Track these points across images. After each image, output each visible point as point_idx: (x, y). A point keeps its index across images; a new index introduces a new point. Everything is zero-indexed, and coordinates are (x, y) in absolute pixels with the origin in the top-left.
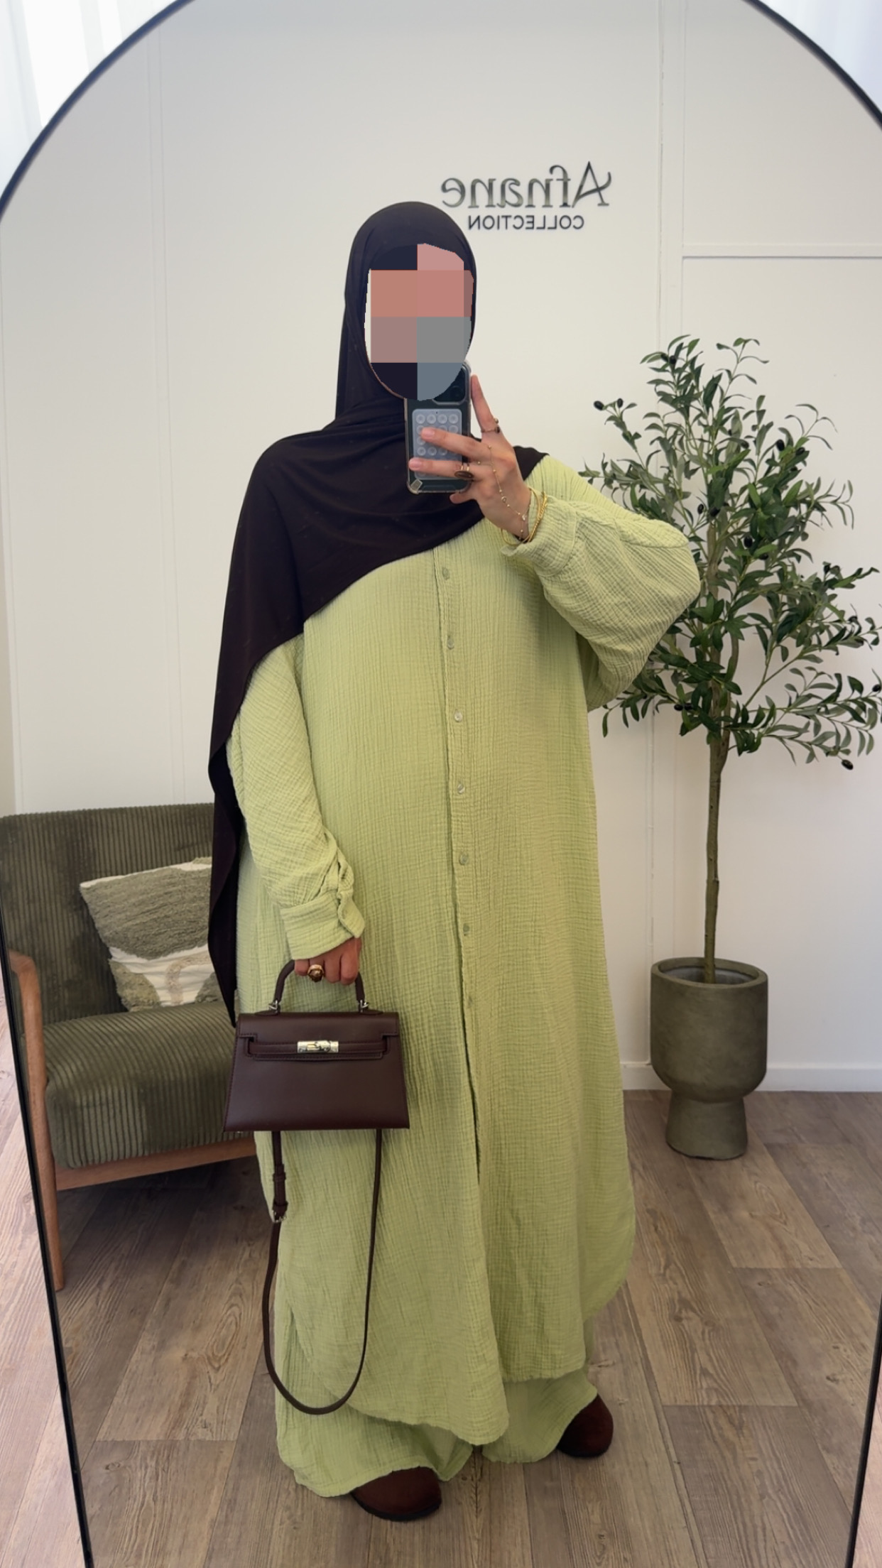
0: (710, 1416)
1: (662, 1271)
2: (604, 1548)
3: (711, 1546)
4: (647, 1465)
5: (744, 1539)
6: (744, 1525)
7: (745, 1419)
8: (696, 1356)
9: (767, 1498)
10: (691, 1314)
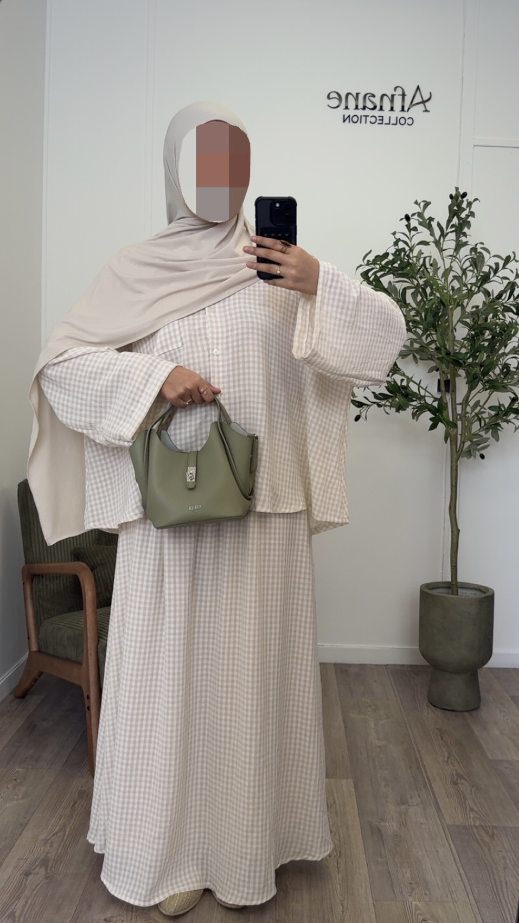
0: (475, 831)
5: (494, 886)
7: (495, 831)
8: (467, 802)
9: (508, 869)
10: (464, 782)
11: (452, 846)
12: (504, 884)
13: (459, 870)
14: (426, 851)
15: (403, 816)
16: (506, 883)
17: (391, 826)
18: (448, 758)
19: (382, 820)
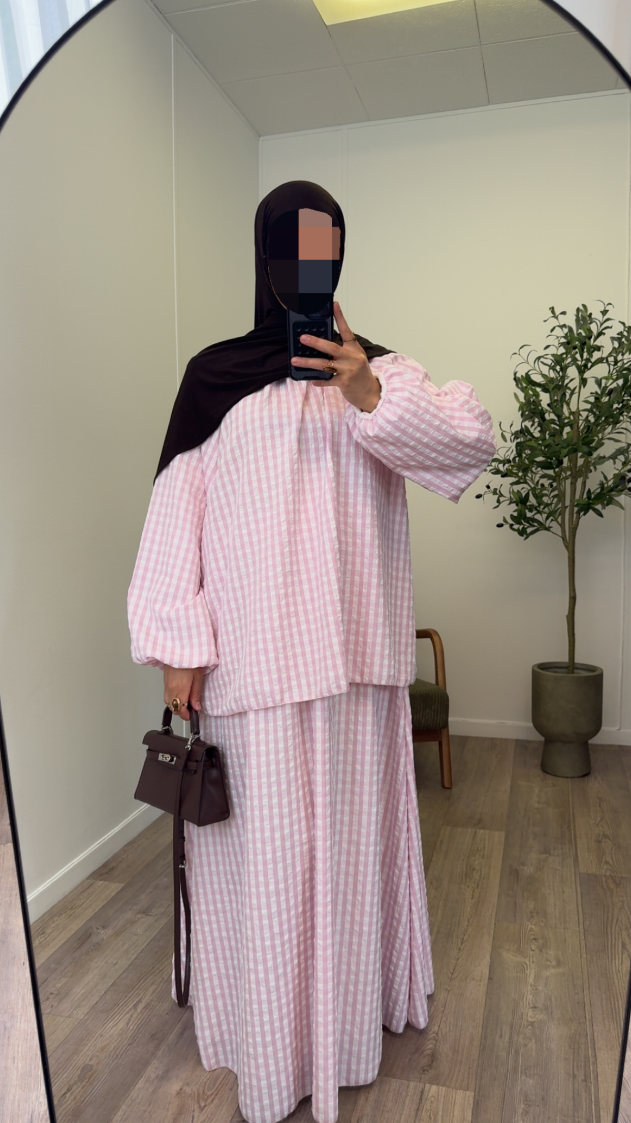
0: (604, 879)
1: (597, 822)
2: (532, 916)
3: (588, 922)
4: (563, 892)
5: (605, 922)
6: (608, 918)
7: (622, 881)
8: (604, 857)
9: (623, 910)
10: (608, 840)
11: (579, 888)
12: (615, 921)
13: (578, 907)
14: (554, 890)
15: (542, 863)
16: (617, 920)
17: (528, 870)
18: (599, 822)
19: (523, 864)
